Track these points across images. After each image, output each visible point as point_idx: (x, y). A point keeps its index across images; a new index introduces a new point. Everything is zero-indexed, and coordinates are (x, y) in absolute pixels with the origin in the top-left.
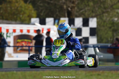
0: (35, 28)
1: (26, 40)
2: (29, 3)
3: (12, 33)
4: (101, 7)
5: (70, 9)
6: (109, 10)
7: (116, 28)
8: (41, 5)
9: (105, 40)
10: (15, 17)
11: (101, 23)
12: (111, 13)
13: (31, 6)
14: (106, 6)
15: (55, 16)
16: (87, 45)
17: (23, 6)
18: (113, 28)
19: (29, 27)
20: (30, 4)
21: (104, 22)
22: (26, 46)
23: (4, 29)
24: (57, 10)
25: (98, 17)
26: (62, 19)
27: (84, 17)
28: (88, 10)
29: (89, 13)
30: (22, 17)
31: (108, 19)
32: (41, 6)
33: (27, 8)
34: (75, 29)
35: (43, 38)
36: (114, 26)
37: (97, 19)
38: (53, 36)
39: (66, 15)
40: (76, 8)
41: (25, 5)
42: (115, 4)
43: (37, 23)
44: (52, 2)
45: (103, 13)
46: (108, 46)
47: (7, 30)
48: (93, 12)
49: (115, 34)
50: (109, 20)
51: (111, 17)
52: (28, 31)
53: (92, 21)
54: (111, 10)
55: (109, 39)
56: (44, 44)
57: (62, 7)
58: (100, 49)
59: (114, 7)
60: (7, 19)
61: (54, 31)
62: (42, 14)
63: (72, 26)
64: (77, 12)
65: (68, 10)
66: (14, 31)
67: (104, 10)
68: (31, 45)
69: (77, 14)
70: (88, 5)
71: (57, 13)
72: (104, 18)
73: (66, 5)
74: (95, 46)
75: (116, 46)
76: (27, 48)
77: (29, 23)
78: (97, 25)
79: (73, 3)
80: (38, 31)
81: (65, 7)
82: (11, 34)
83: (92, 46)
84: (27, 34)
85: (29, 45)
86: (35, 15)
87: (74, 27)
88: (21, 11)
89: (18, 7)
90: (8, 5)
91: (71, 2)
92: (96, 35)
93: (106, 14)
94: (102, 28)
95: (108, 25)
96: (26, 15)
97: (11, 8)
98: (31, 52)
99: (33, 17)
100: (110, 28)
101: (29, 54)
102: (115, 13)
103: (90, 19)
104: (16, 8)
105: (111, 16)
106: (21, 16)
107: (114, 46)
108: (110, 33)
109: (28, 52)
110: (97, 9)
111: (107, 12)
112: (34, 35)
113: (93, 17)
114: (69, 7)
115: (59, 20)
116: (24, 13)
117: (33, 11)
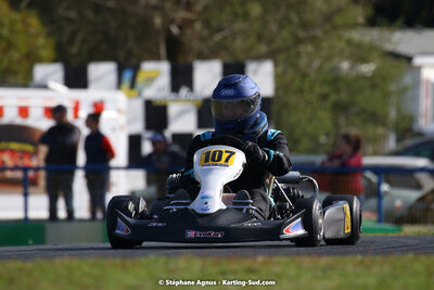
0: (46, 98)
1: (14, 146)
2: (30, 6)
4: (290, 21)
5: (175, 30)
6: (319, 33)
7: (344, 96)
8: (73, 14)
9: (305, 144)
11: (293, 80)
12: (326, 44)
13: (34, 22)
15: (121, 55)
17: (6, 21)
18: (333, 98)
19: (26, 98)
21: (304, 75)
22: (15, 168)
24: (131, 34)
25: (281, 57)
26: (148, 67)
27: (229, 59)
28: (242, 32)
29: (248, 44)
31: (316, 64)
32: (69, 20)
34: (193, 101)
35: (74, 138)
36: (337, 91)
37: (276, 65)
38: (114, 130)
39: (163, 50)
40: (198, 26)
41: (16, 16)
42: (339, 11)
43: (56, 81)
44: (111, 4)
45: (298, 41)
46: (312, 164)
48: (260, 38)
49: (342, 121)
50: (320, 68)
51: (328, 58)
52: (24, 112)
53: (255, 72)
54: (326, 32)
55: (323, 139)
56: (81, 159)
57: (146, 23)
59: (338, 20)
61: (119, 111)
62: (74, 50)
63: (184, 91)
64: (203, 39)
65: (169, 32)
67: (302, 34)
68: (34, 162)
69: (204, 47)
70: (246, 16)
71: (131, 44)
72: (303, 63)
73: (165, 16)
75: (344, 164)
76: (19, 174)
77: (26, 81)
78: (277, 89)
79: (189, 7)
80: (57, 112)
81: (158, 21)
84: (19, 121)
85: (26, 162)
86: (47, 52)
87: (192, 96)
91: (178, 2)
93: (308, 48)
94: (293, 99)
95: (319, 90)
98: (31, 190)
99: (40, 60)
100: (324, 97)
101: (26, 195)
102: (342, 45)
103: (251, 67)
105: (324, 53)
107: (337, 163)
108: (325, 116)
109: (21, 190)
110: (273, 27)
111: (313, 40)
112: (45, 124)
113: (259, 58)
114: (172, 21)
115: (136, 69)
116: (10, 46)
117: (41, 41)
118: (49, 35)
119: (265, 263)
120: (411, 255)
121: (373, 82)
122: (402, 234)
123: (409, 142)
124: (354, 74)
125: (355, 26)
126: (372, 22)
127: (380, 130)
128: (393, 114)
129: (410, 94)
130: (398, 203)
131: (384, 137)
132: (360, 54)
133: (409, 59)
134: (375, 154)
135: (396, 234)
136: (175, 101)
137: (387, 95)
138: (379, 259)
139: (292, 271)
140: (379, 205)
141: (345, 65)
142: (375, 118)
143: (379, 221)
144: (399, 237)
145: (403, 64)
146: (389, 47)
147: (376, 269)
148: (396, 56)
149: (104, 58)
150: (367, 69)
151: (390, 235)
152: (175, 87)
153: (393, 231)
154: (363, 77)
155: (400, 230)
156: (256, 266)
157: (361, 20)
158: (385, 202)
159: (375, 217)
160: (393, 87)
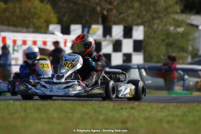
0: (54, 38)
2: (47, 3)
3: (21, 46)
4: (150, 10)
5: (105, 13)
6: (162, 15)
7: (171, 40)
8: (64, 5)
9: (155, 59)
10: (27, 22)
11: (151, 33)
12: (165, 20)
13: (49, 7)
14: (158, 9)
15: (84, 22)
16: (129, 64)
17: (39, 7)
18: (167, 41)
20: (49, 3)
21: (155, 32)
23: (10, 39)
24: (88, 13)
25: (147, 24)
26: (94, 27)
27: (126, 25)
28: (132, 14)
29: (134, 18)
30: (37, 22)
31: (160, 28)
32: (63, 7)
33: (43, 9)
34: (113, 41)
36: (168, 38)
37: (145, 27)
39: (100, 20)
40: (114, 11)
41: (42, 5)
42: (170, 6)
43: (57, 31)
44: (80, 2)
45: (154, 18)
47: (15, 42)
48: (138, 16)
49: (170, 50)
50: (162, 29)
51: (165, 25)
52: (45, 43)
53: (137, 30)
54: (165, 15)
55: (162, 57)
57: (93, 10)
58: (147, 70)
59: (170, 10)
60: (14, 26)
62: (65, 19)
63: (108, 37)
64: (116, 17)
65: (103, 13)
66: (24, 42)
67: (155, 15)
69: (116, 20)
70: (133, 7)
71: (87, 18)
72: (155, 27)
73: (101, 7)
74: (141, 67)
77: (46, 31)
78: (145, 37)
79: (110, 3)
81: (98, 9)
82: (19, 47)
83: (136, 67)
84: (43, 47)
86: (55, 20)
87: (111, 39)
88: (36, 14)
89: (30, 9)
90: (17, 5)
91: (107, 2)
92: (143, 51)
93: (158, 21)
94: (152, 41)
95: (161, 37)
96: (42, 20)
97: (21, 9)
99: (52, 23)
100: (163, 40)
102: (171, 20)
103: (135, 28)
104: (27, 9)
105: (164, 23)
106: (35, 21)
108: (163, 48)
110: (144, 13)
111: (159, 18)
113: (138, 25)
114: (104, 9)
115: (89, 28)
116: (40, 17)
117: (52, 15)
118: (55, 13)
119: (138, 105)
120: (196, 104)
121: (183, 35)
122: (192, 95)
123: (196, 59)
124: (175, 32)
125: (176, 13)
126: (183, 12)
127: (185, 54)
128: (190, 48)
129: (197, 40)
130: (191, 83)
131: (187, 57)
132: (178, 24)
133: (197, 27)
134: (183, 63)
135: (190, 95)
136: (104, 41)
137: (188, 40)
138: (183, 105)
139: (149, 109)
140: (184, 84)
141: (172, 28)
142: (183, 49)
143: (184, 90)
144: (191, 96)
145: (195, 28)
146: (189, 21)
147: (182, 109)
148: (192, 25)
149: (76, 23)
150: (181, 30)
151: (188, 95)
152: (105, 35)
153: (189, 94)
154: (179, 33)
155: (192, 94)
156: (134, 106)
157: (179, 10)
158: (186, 82)
159: (182, 88)
160: (191, 37)
